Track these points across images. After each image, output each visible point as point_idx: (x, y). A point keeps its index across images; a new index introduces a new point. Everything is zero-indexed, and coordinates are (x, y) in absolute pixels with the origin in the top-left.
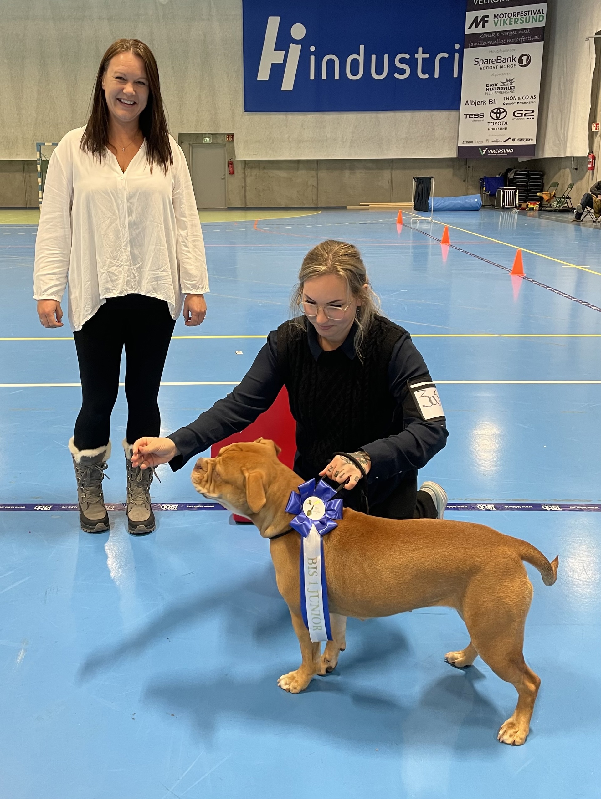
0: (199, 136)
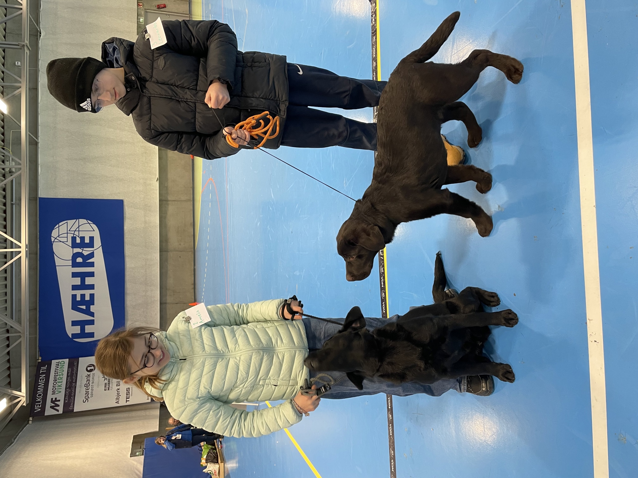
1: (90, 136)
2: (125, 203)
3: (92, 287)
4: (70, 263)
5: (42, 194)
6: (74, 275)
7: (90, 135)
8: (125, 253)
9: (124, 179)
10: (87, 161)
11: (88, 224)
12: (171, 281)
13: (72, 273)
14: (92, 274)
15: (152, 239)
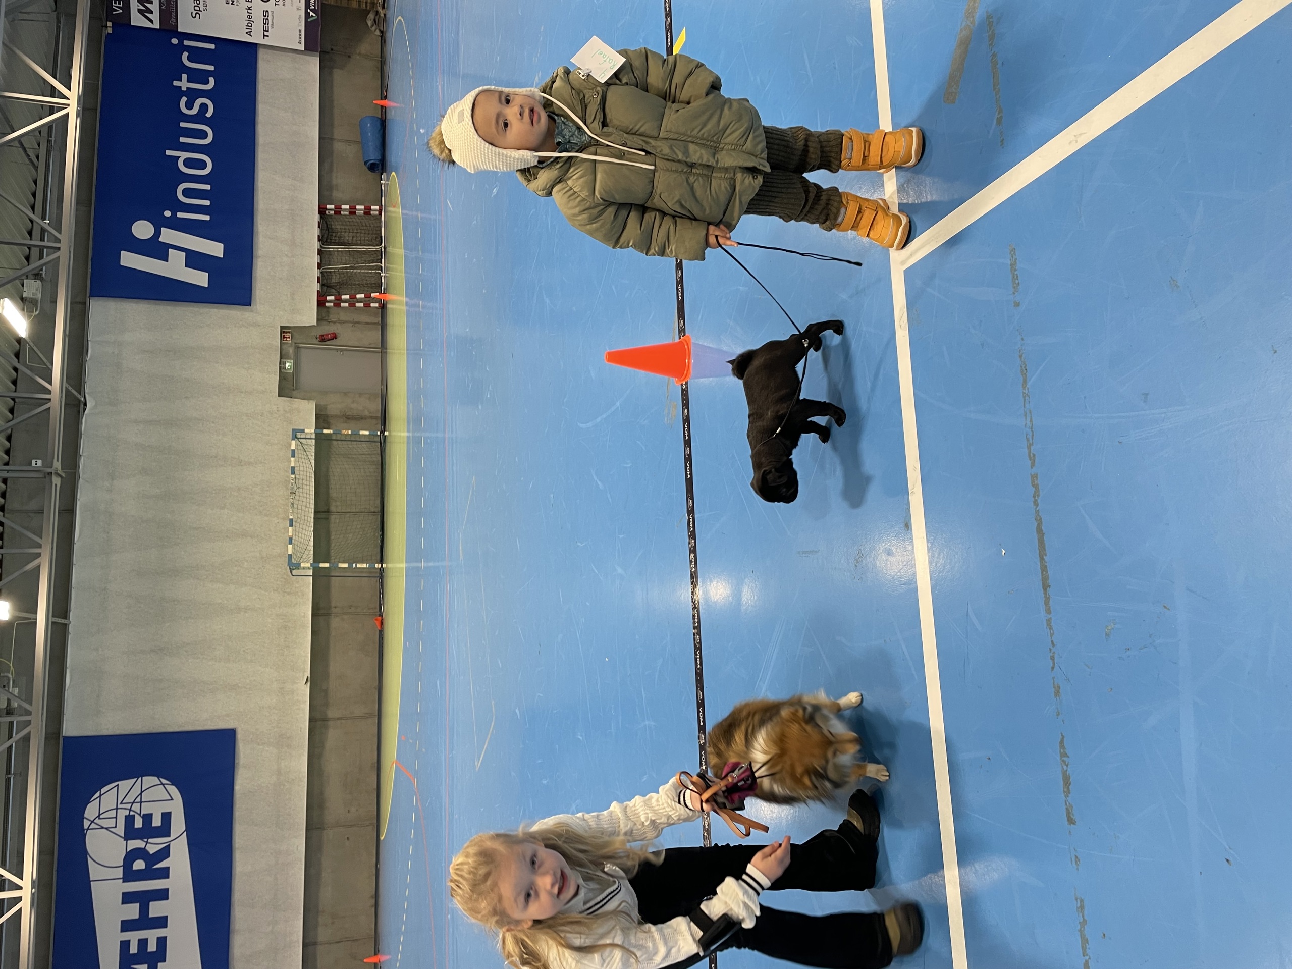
0: (283, 376)
1: (176, 603)
2: (240, 736)
3: (162, 922)
4: (120, 872)
5: (71, 728)
6: (128, 898)
7: (174, 601)
8: (233, 843)
9: (240, 685)
10: (165, 654)
11: (162, 786)
12: (326, 894)
13: (124, 894)
14: (163, 895)
15: (290, 808)
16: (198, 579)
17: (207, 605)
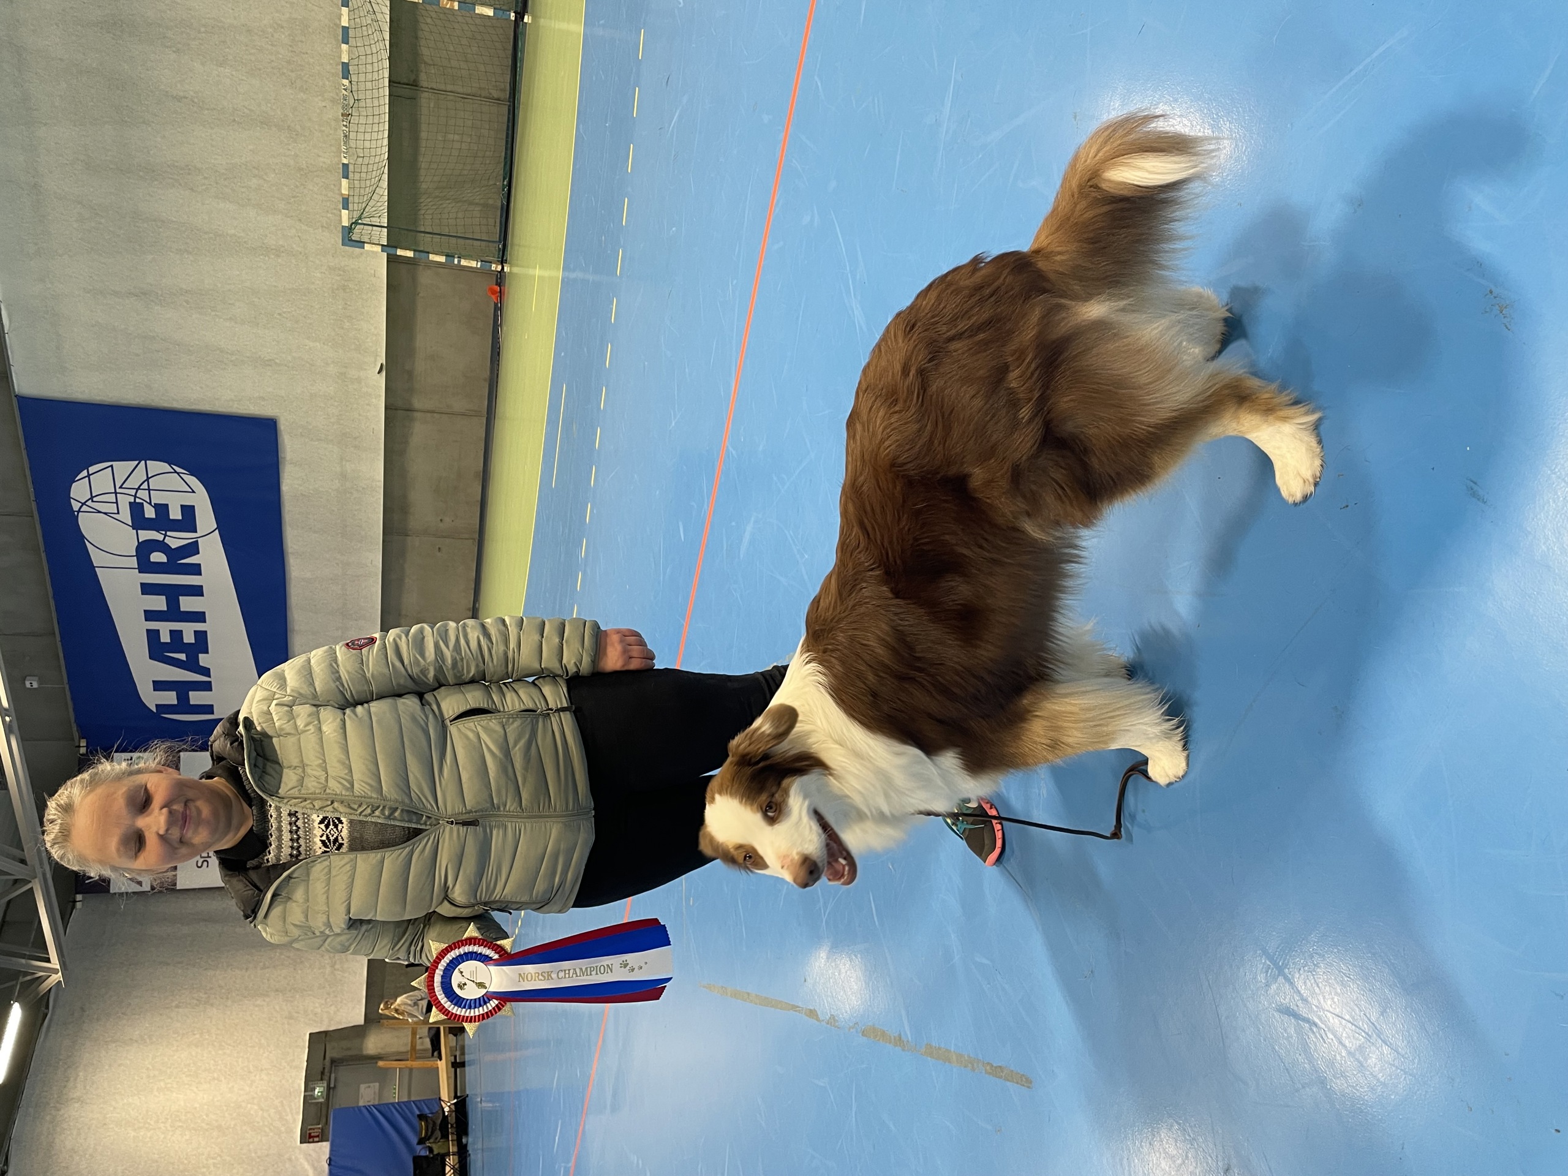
1: (159, 223)
3: (200, 617)
4: (134, 562)
5: (24, 385)
6: (148, 589)
7: (155, 220)
11: (175, 474)
13: (143, 584)
14: (197, 591)
16: (192, 189)
17: (211, 235)
